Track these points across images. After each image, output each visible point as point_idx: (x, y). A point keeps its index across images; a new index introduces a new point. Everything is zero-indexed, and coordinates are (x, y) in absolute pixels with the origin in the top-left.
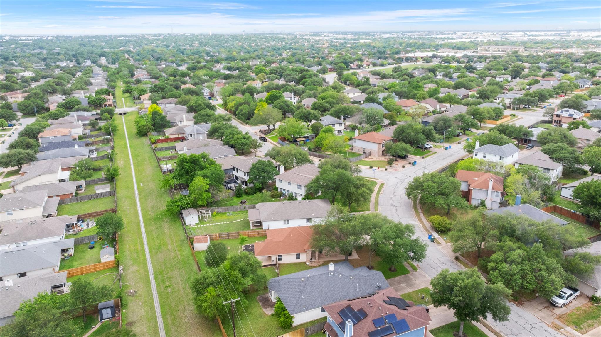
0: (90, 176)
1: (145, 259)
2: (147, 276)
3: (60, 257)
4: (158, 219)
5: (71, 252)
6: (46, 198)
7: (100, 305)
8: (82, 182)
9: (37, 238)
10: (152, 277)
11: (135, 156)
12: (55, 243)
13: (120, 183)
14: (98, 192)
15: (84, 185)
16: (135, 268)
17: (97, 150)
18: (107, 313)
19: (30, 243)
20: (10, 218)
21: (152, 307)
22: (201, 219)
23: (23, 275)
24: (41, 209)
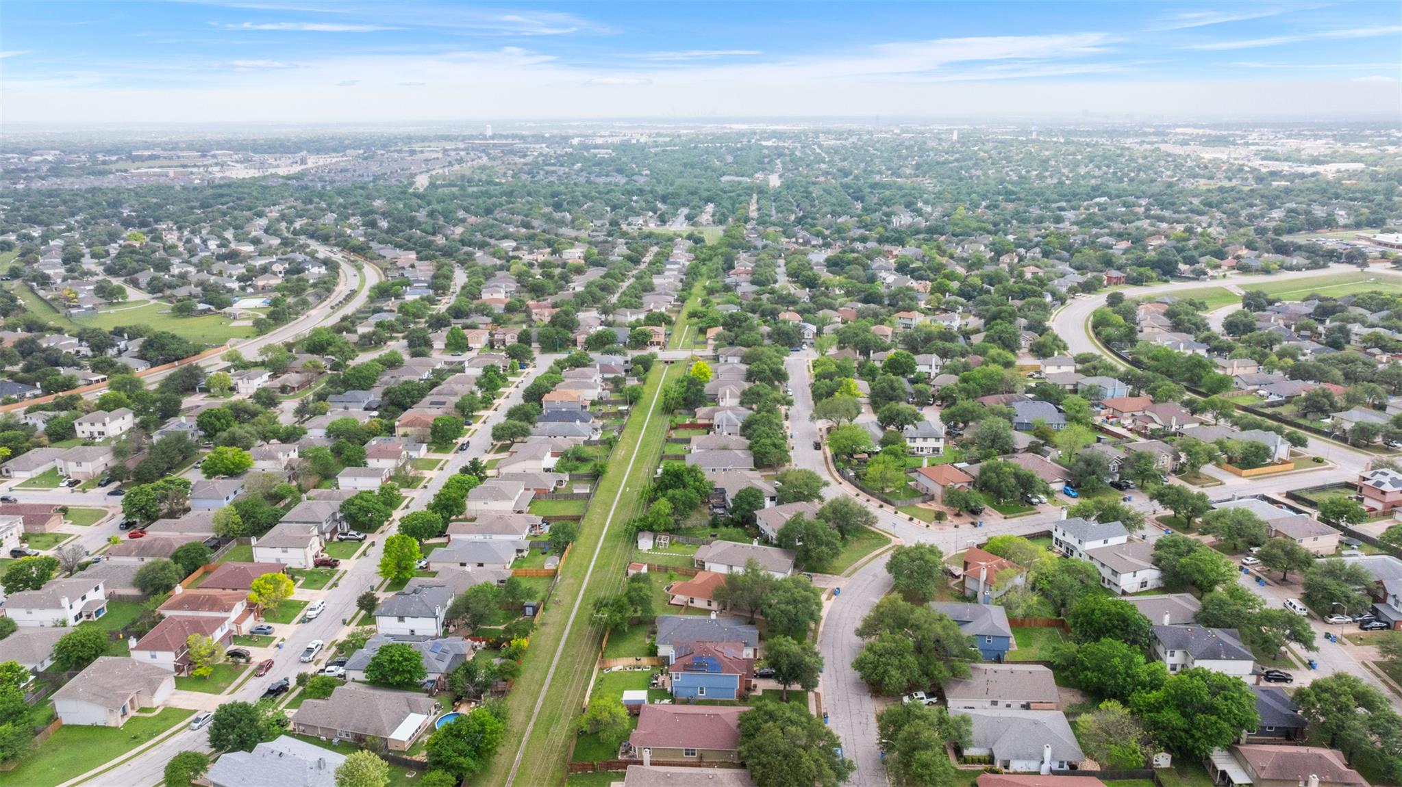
0: (576, 468)
1: (585, 575)
2: (578, 591)
3: (514, 556)
4: (617, 536)
5: (526, 554)
6: (521, 491)
7: (527, 603)
8: (566, 477)
9: (501, 533)
10: (582, 592)
11: (643, 446)
12: (513, 542)
13: (604, 484)
14: (576, 491)
15: (567, 479)
16: (572, 581)
17: (603, 427)
18: (529, 611)
19: (495, 537)
20: (486, 507)
21: (568, 618)
22: (655, 547)
23: (481, 565)
24: (513, 503)
